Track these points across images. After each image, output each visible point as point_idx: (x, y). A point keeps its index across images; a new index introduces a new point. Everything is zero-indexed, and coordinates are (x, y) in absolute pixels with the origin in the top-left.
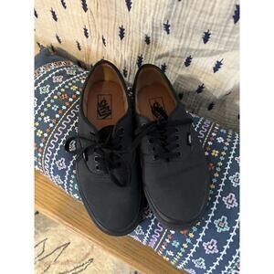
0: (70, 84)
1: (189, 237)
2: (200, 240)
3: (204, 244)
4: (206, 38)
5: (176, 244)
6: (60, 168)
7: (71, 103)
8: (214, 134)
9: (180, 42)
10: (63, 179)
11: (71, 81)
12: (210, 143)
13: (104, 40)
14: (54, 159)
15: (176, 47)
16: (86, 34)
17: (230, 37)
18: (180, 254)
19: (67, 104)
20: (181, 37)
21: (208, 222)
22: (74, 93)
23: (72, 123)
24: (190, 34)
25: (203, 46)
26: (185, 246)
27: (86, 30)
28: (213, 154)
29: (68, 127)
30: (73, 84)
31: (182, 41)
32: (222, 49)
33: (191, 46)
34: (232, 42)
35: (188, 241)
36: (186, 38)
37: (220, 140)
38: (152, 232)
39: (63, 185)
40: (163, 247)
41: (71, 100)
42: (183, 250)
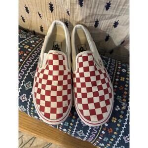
0: (23, 44)
1: (114, 135)
2: (121, 135)
3: (124, 138)
4: (108, 6)
5: (106, 139)
6: (23, 101)
7: (26, 57)
8: (119, 68)
9: (90, 11)
10: (26, 107)
11: (23, 43)
12: (118, 73)
13: (40, 15)
15: (88, 14)
16: (27, 11)
17: (124, 6)
18: (109, 145)
19: (23, 58)
20: (91, 7)
21: (125, 124)
22: (27, 50)
23: (28, 70)
24: (97, 5)
25: (105, 12)
26: (112, 140)
27: (27, 8)
28: (121, 80)
29: (26, 73)
30: (26, 44)
31: (92, 10)
32: (118, 14)
33: (98, 13)
34: (125, 9)
35: (114, 137)
36: (94, 8)
37: (124, 71)
38: (90, 134)
39: (26, 112)
40: (97, 142)
41: (25, 55)
42: (110, 142)
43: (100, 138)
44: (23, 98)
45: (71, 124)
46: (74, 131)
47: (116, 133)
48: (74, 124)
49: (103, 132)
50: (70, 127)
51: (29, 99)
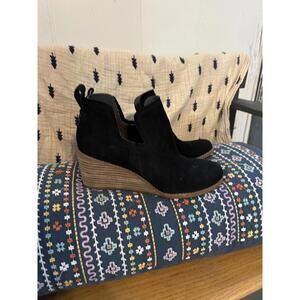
1: (247, 188)
2: (252, 184)
3: (256, 184)
5: (246, 201)
6: (106, 226)
14: (93, 220)
18: (254, 208)
19: (68, 175)
35: (248, 191)
40: (242, 218)
42: (253, 202)
43: (240, 205)
44: (105, 221)
45: (198, 213)
46: (209, 222)
47: (246, 185)
48: (201, 209)
49: (236, 194)
50: (200, 219)
51: (116, 216)
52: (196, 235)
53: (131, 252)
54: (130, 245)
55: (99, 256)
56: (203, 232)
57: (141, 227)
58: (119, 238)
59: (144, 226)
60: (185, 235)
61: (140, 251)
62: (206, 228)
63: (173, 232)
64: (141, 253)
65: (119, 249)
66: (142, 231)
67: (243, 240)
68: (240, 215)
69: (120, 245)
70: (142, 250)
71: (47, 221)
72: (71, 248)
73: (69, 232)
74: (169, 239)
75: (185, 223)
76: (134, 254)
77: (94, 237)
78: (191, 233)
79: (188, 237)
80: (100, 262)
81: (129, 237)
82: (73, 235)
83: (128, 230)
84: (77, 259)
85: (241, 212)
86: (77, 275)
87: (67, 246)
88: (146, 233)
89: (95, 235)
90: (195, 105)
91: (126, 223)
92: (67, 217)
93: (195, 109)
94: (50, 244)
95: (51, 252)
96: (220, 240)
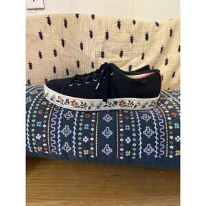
14: (62, 113)
43: (171, 128)
44: (69, 115)
45: (133, 126)
46: (141, 133)
49: (169, 119)
50: (134, 130)
52: (128, 140)
53: (80, 139)
54: (80, 134)
55: (59, 136)
56: (134, 140)
57: (90, 125)
58: (74, 128)
59: (93, 125)
60: (120, 138)
61: (86, 139)
62: (137, 137)
63: (111, 133)
64: (86, 141)
65: (72, 134)
66: (90, 127)
67: (171, 156)
68: (169, 135)
69: (74, 132)
70: (87, 139)
71: (36, 108)
72: (44, 126)
73: (46, 117)
74: (107, 137)
75: (122, 130)
76: (82, 141)
77: (59, 123)
78: (124, 138)
79: (122, 140)
80: (59, 140)
81: (80, 129)
82: (47, 119)
83: (81, 124)
84: (46, 134)
85: (171, 133)
86: (45, 145)
87: (42, 124)
88: (92, 129)
89: (60, 122)
90: (167, 60)
91: (81, 120)
92: (48, 109)
93: (166, 64)
94: (33, 121)
95: (33, 125)
96: (149, 150)
